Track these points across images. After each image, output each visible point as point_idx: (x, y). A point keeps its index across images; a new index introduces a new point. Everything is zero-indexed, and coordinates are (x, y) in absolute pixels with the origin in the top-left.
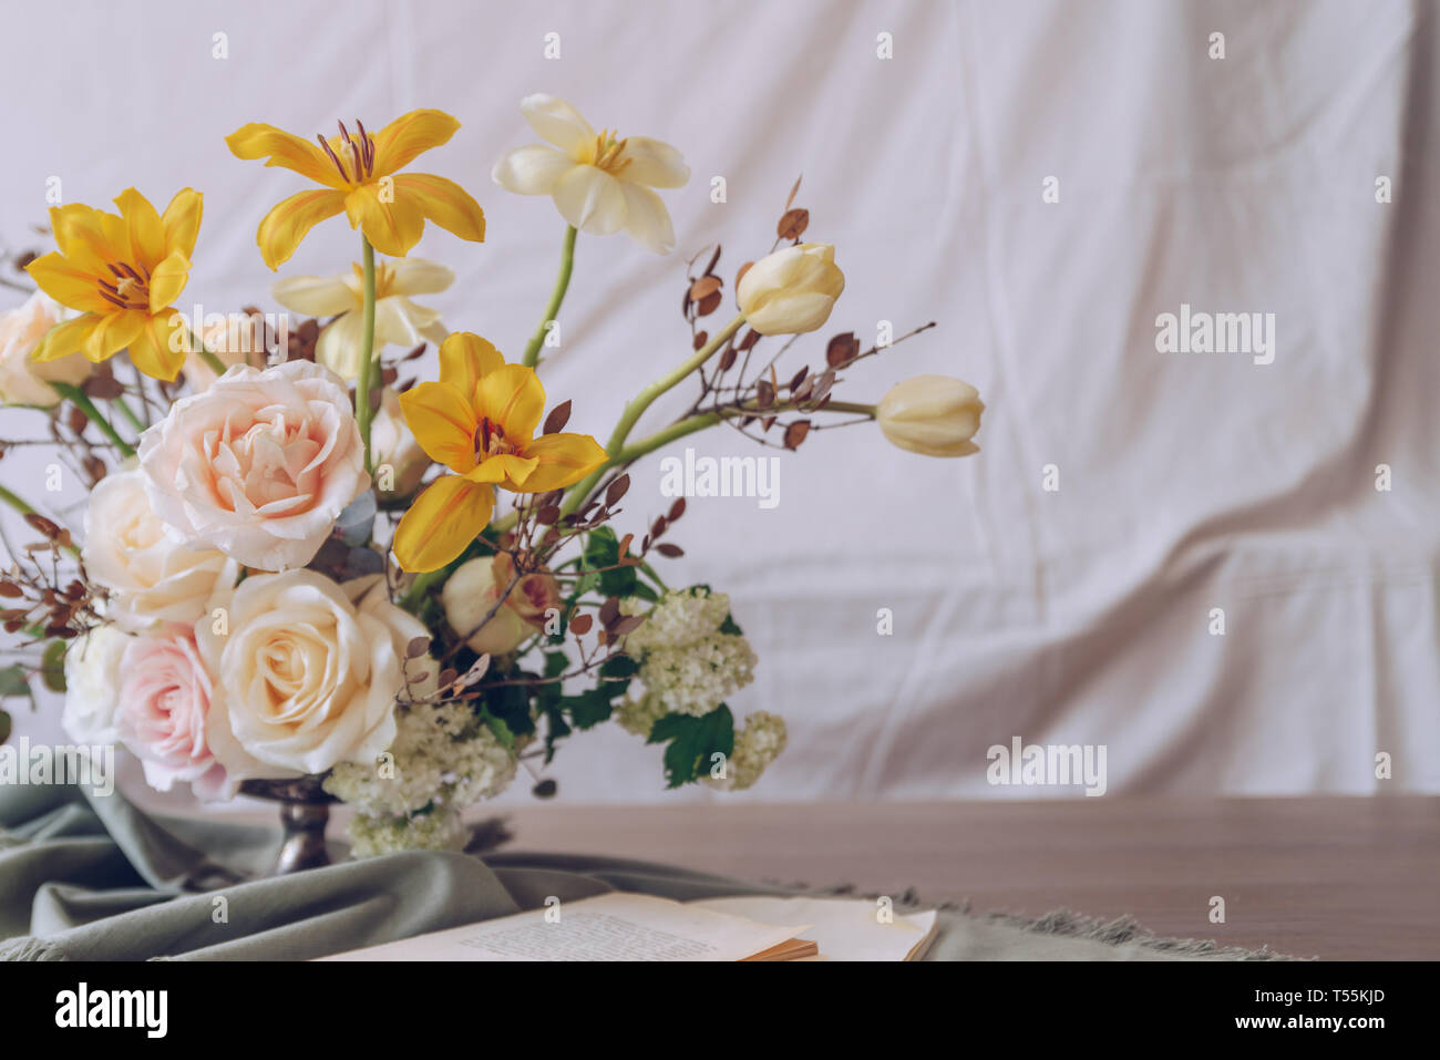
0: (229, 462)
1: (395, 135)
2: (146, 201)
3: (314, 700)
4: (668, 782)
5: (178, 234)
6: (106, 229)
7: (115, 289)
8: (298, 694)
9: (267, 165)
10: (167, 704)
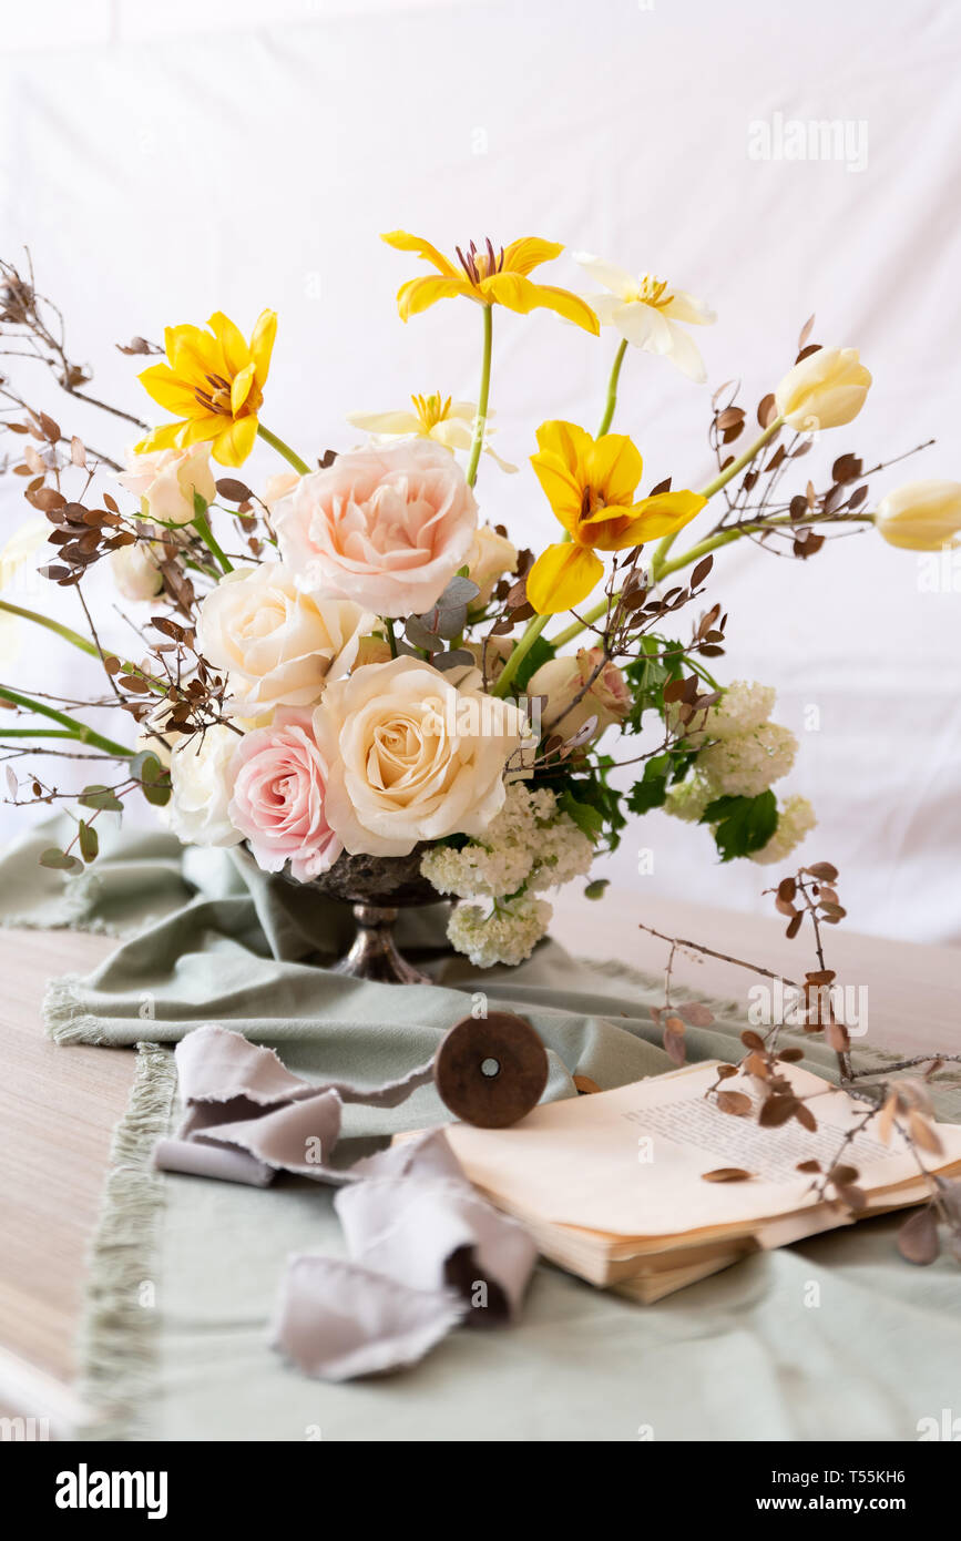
2: (232, 324)
3: (429, 772)
4: (721, 857)
7: (210, 398)
8: (412, 768)
10: (282, 791)
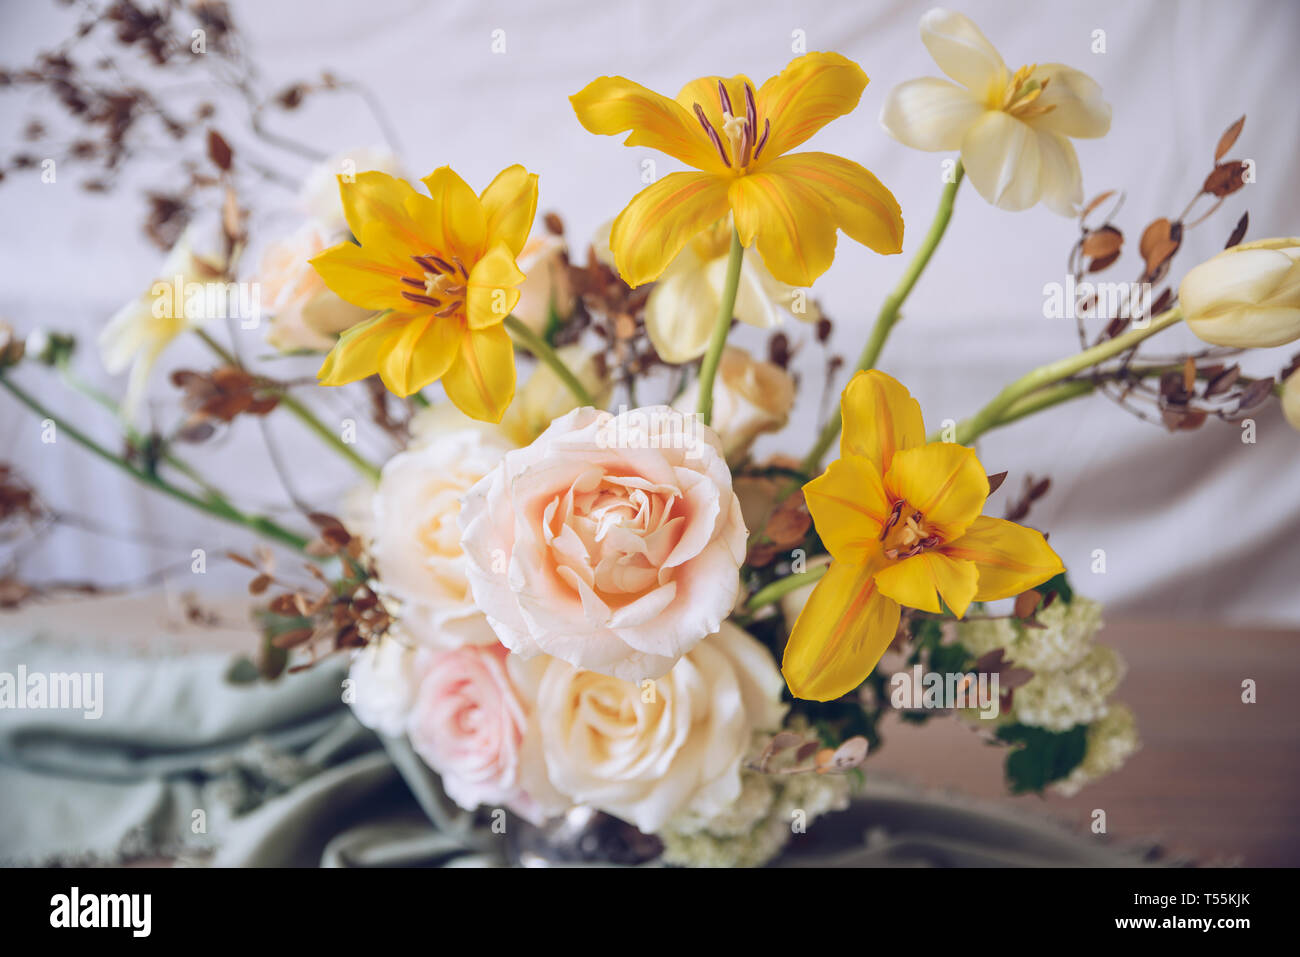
0: (571, 545)
1: (792, 95)
5: (506, 226)
6: (411, 208)
7: (421, 284)
9: (627, 143)
10: (470, 723)
